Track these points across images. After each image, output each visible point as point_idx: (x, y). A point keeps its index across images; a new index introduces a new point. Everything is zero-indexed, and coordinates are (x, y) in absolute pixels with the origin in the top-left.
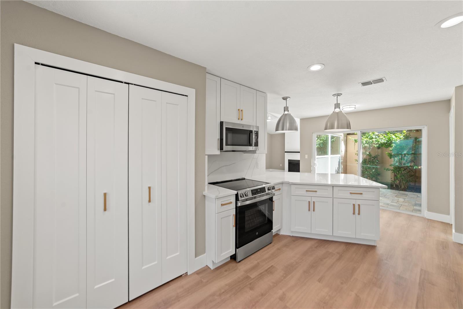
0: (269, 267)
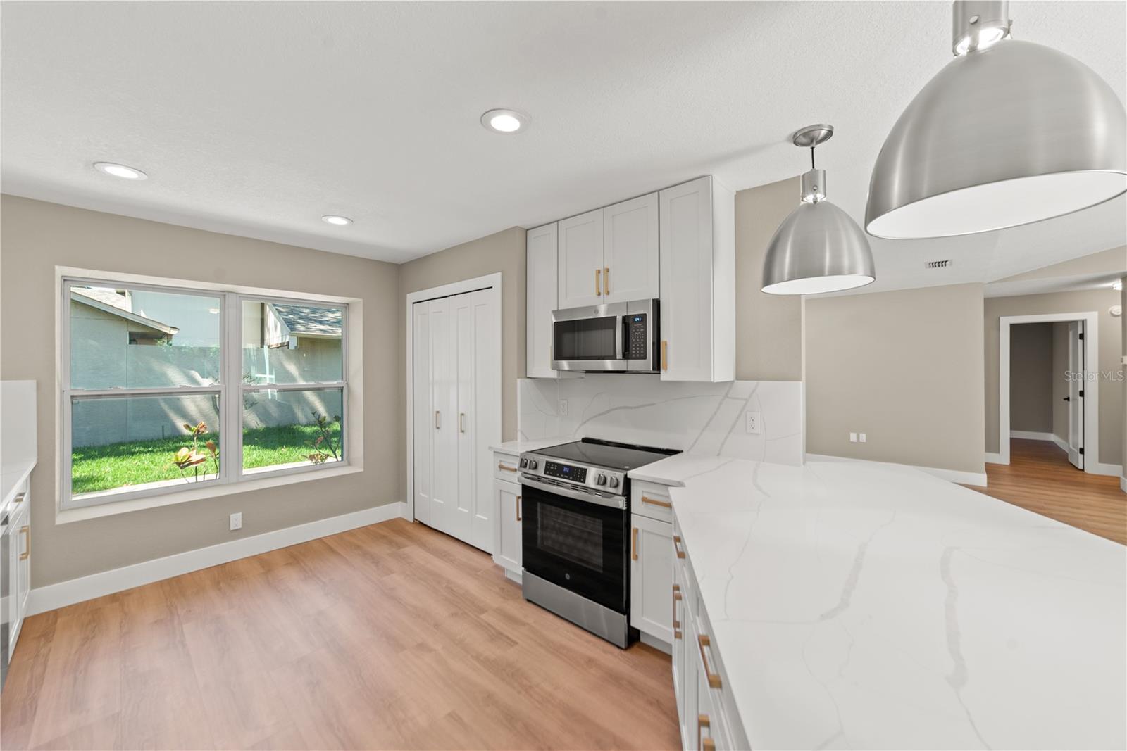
0: (509, 635)
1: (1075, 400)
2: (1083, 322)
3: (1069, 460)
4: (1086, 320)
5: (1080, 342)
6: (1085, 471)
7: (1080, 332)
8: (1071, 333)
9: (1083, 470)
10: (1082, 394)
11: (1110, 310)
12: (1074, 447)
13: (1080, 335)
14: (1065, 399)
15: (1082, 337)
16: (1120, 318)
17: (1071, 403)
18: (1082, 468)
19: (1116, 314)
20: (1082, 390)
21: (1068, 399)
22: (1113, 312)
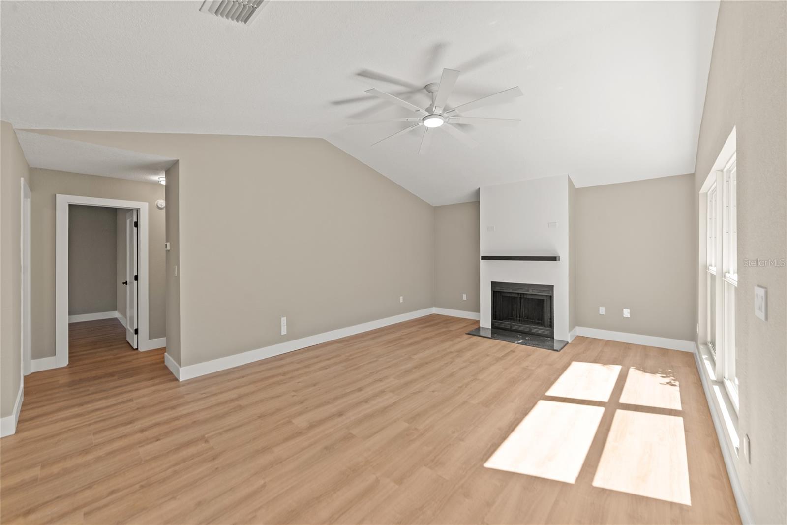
1: (131, 283)
2: (137, 210)
3: (127, 339)
4: (139, 209)
5: (135, 229)
6: (139, 350)
7: (135, 220)
8: (128, 221)
9: (137, 349)
10: (136, 278)
11: (157, 201)
12: (130, 327)
13: (135, 222)
14: (124, 283)
15: (136, 224)
16: (164, 210)
17: (128, 286)
18: (135, 347)
19: (160, 206)
20: (136, 274)
21: (126, 283)
22: (158, 205)
